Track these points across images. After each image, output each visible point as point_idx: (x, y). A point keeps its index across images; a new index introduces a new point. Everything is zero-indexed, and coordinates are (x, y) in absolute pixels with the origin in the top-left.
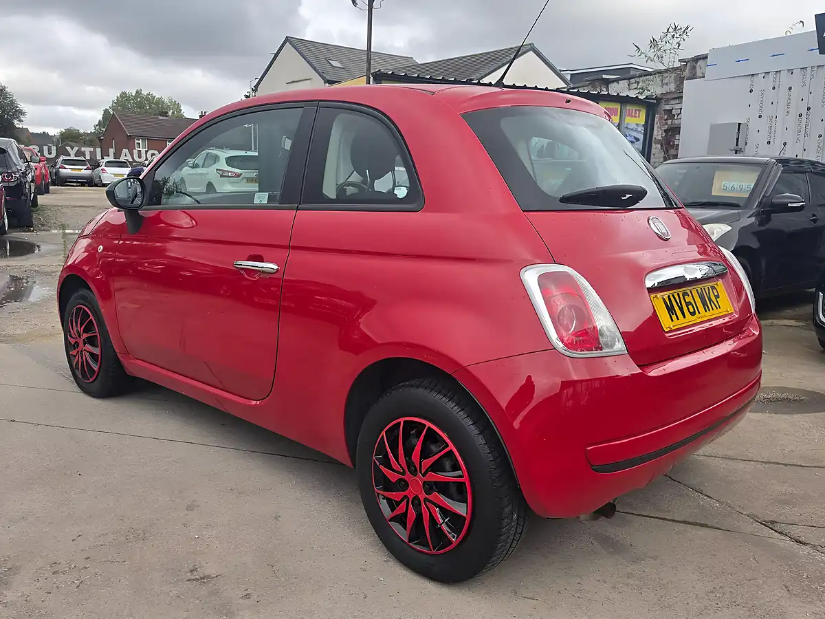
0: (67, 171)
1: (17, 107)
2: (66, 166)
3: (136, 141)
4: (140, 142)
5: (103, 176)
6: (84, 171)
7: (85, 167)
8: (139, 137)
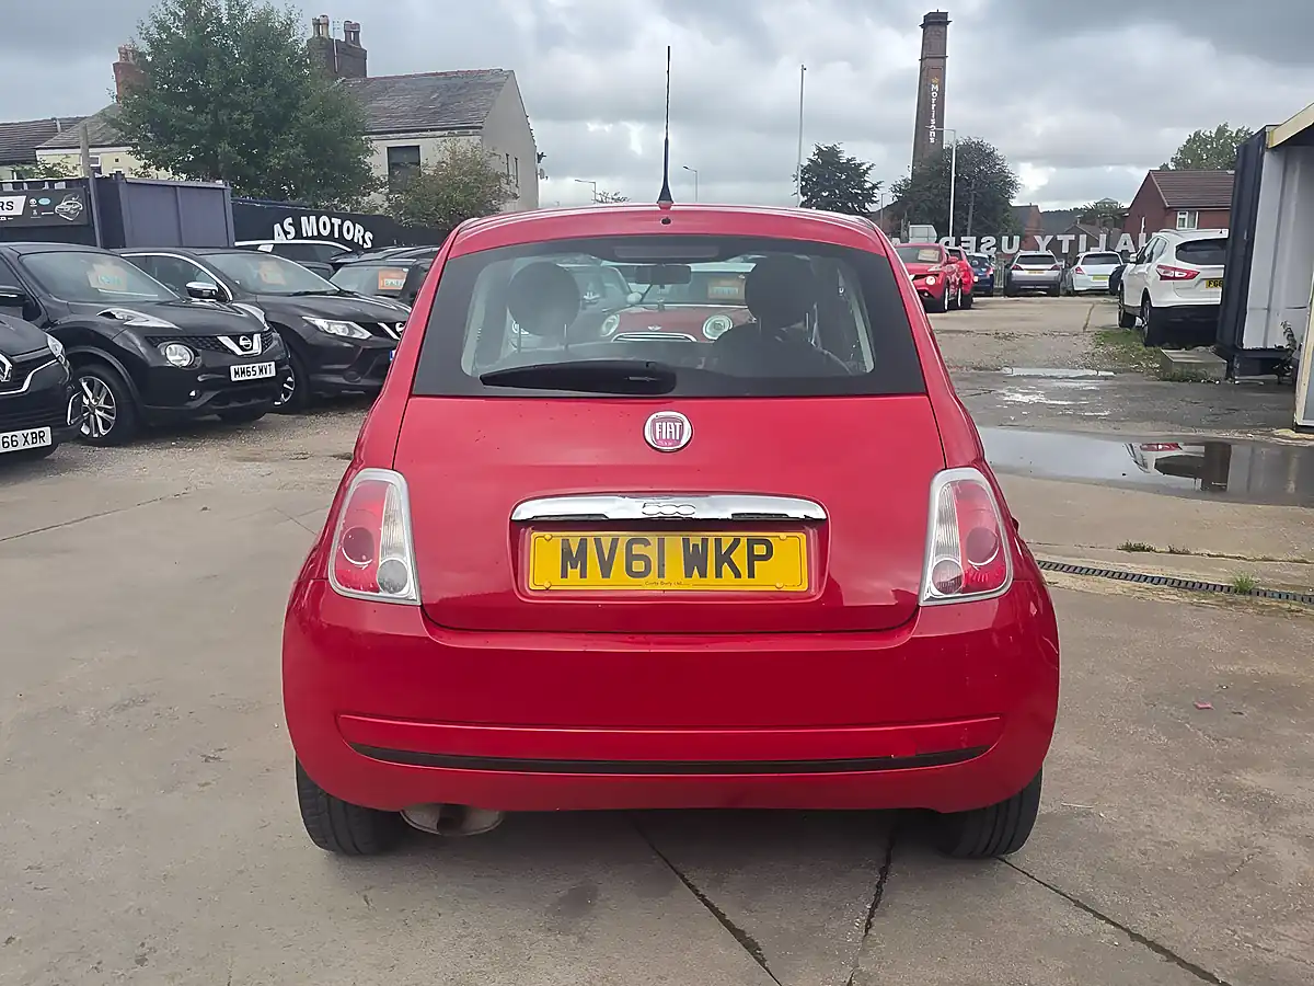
0: (1023, 273)
1: (1008, 177)
2: (1023, 266)
3: (1179, 216)
4: (1186, 217)
5: (1077, 278)
6: (1046, 272)
7: (1050, 267)
8: (1183, 209)
